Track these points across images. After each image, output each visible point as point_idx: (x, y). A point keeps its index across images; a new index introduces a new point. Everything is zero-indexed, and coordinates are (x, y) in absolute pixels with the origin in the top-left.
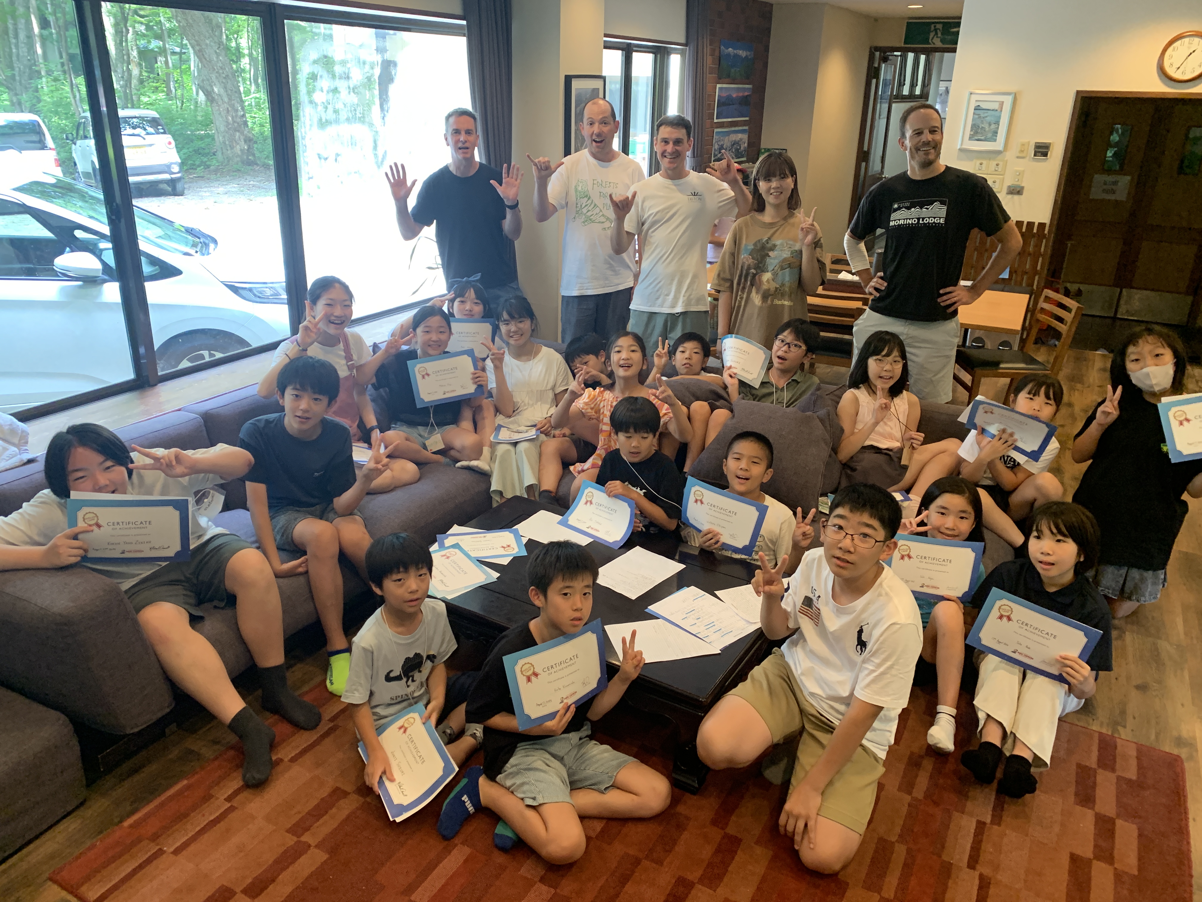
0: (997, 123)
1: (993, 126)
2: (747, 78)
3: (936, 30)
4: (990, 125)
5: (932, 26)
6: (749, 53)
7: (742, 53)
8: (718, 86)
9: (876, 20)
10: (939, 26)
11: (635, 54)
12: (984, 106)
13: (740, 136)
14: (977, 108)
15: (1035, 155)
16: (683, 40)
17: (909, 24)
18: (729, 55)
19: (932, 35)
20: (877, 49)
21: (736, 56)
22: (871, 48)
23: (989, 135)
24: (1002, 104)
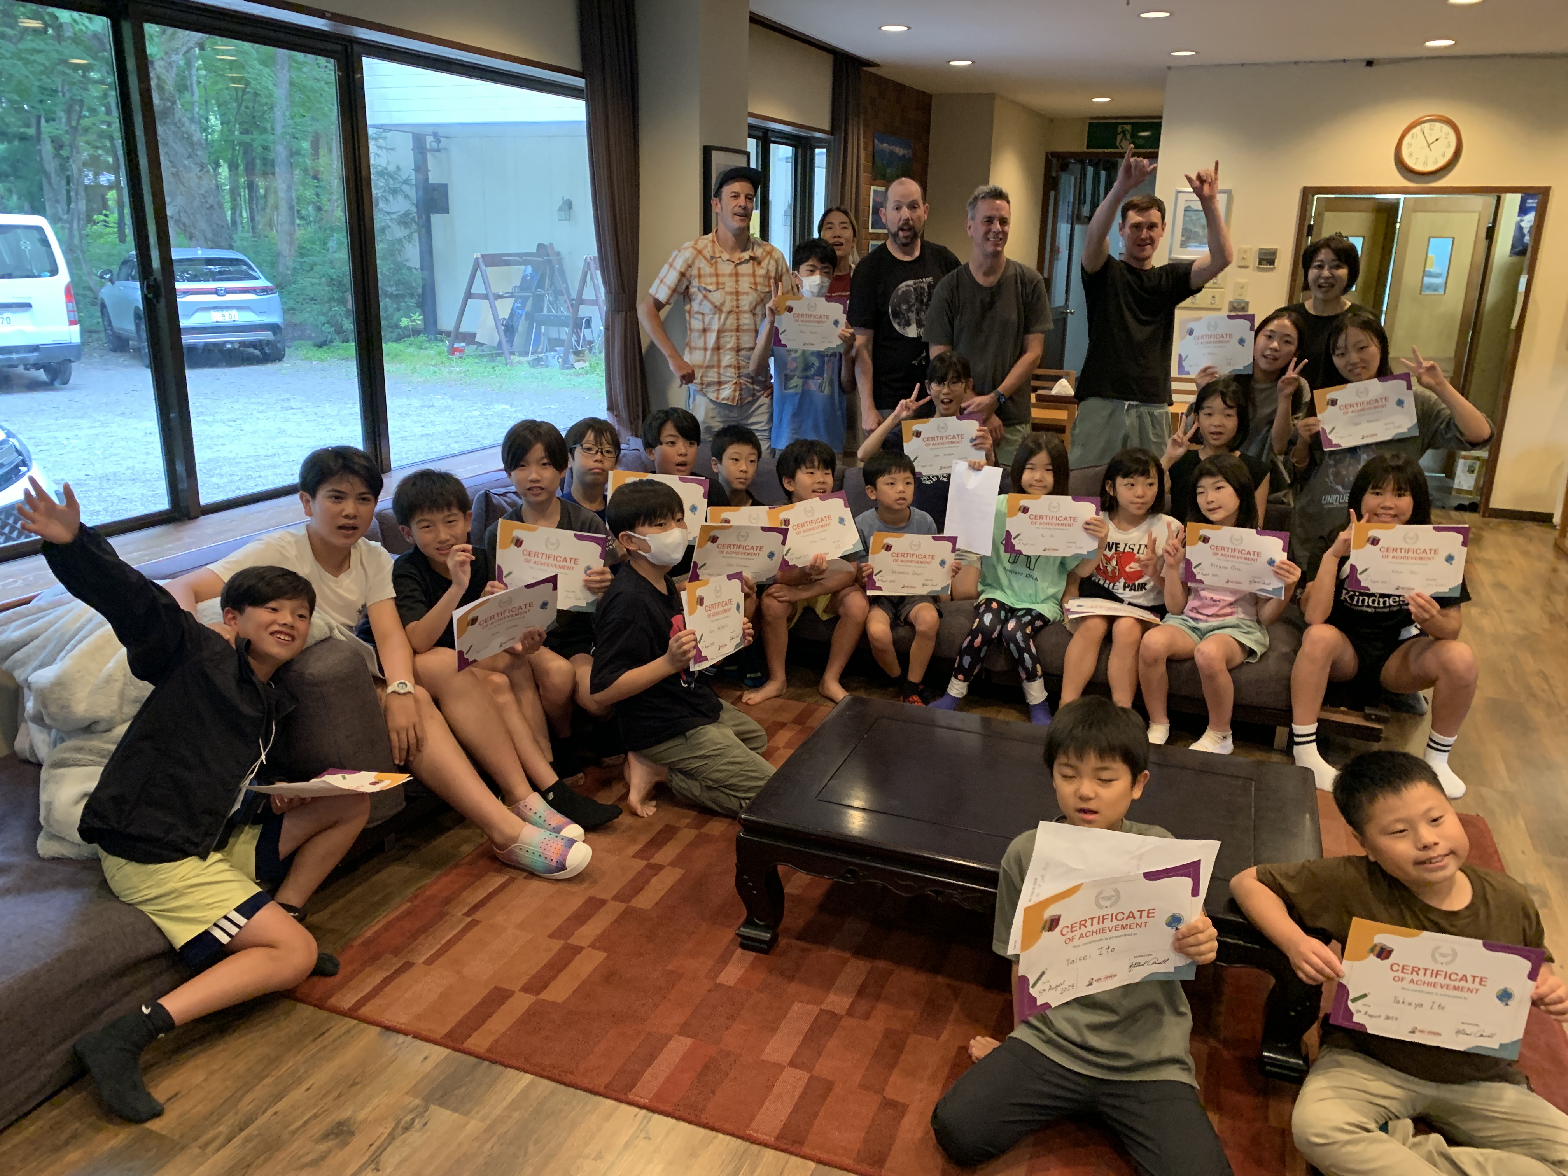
3: (1124, 132)
5: (1120, 130)
6: (906, 151)
7: (900, 151)
8: (873, 188)
9: (1051, 121)
10: (1128, 128)
11: (772, 145)
14: (1188, 209)
15: (1260, 264)
16: (827, 126)
17: (1091, 124)
18: (883, 151)
19: (1119, 137)
20: (1055, 155)
21: (892, 153)
22: (1047, 154)
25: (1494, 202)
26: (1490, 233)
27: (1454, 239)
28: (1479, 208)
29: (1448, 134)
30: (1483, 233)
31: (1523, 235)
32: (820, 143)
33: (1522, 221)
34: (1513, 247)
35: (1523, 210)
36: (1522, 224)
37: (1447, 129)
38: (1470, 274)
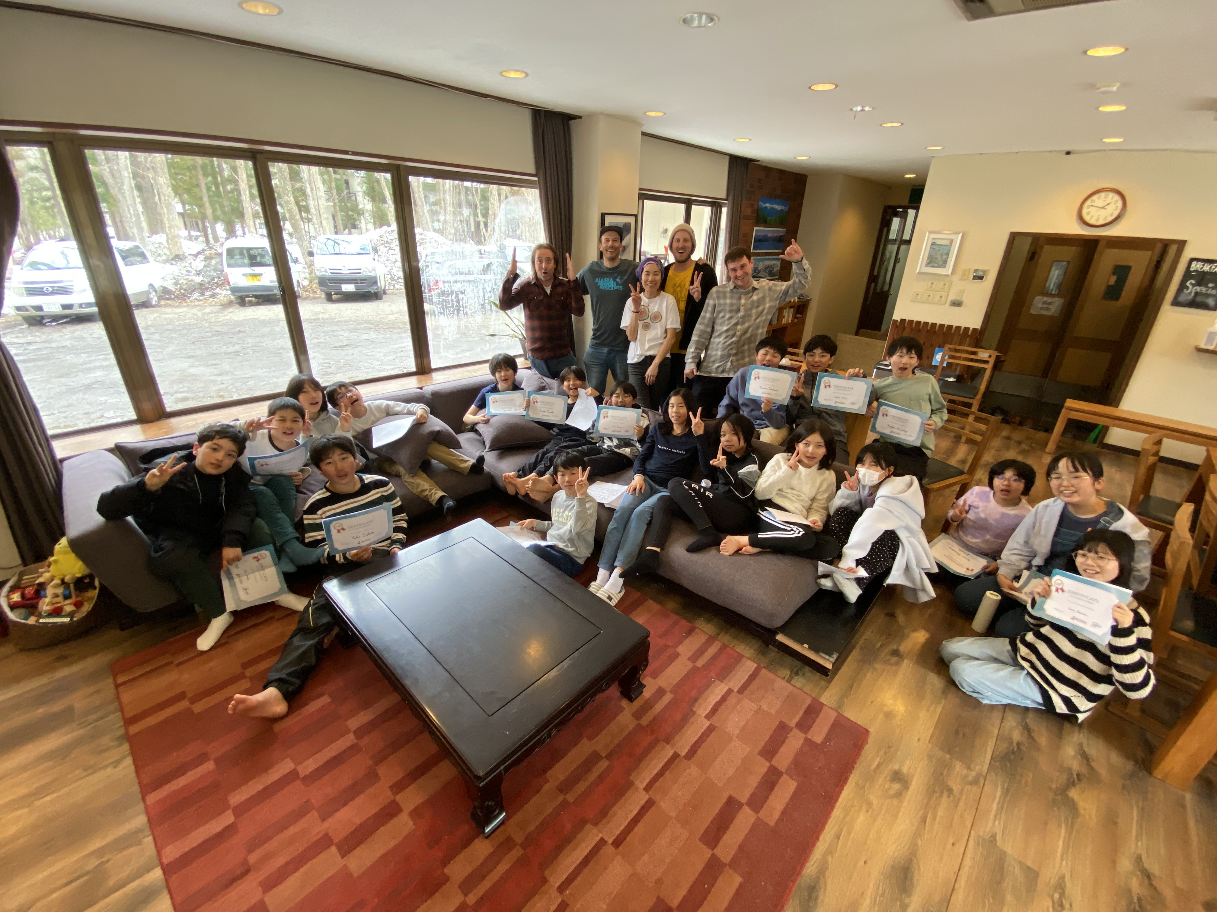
0: (948, 254)
1: (944, 257)
2: (781, 223)
4: (942, 256)
6: (783, 207)
7: (778, 207)
8: (756, 228)
9: (890, 187)
11: (693, 207)
12: (938, 242)
13: (774, 262)
14: (933, 244)
15: (974, 279)
16: (728, 198)
17: (912, 190)
18: (765, 208)
20: (890, 207)
21: (773, 209)
22: (885, 207)
23: (941, 263)
24: (952, 241)
29: (1117, 201)
37: (1117, 198)
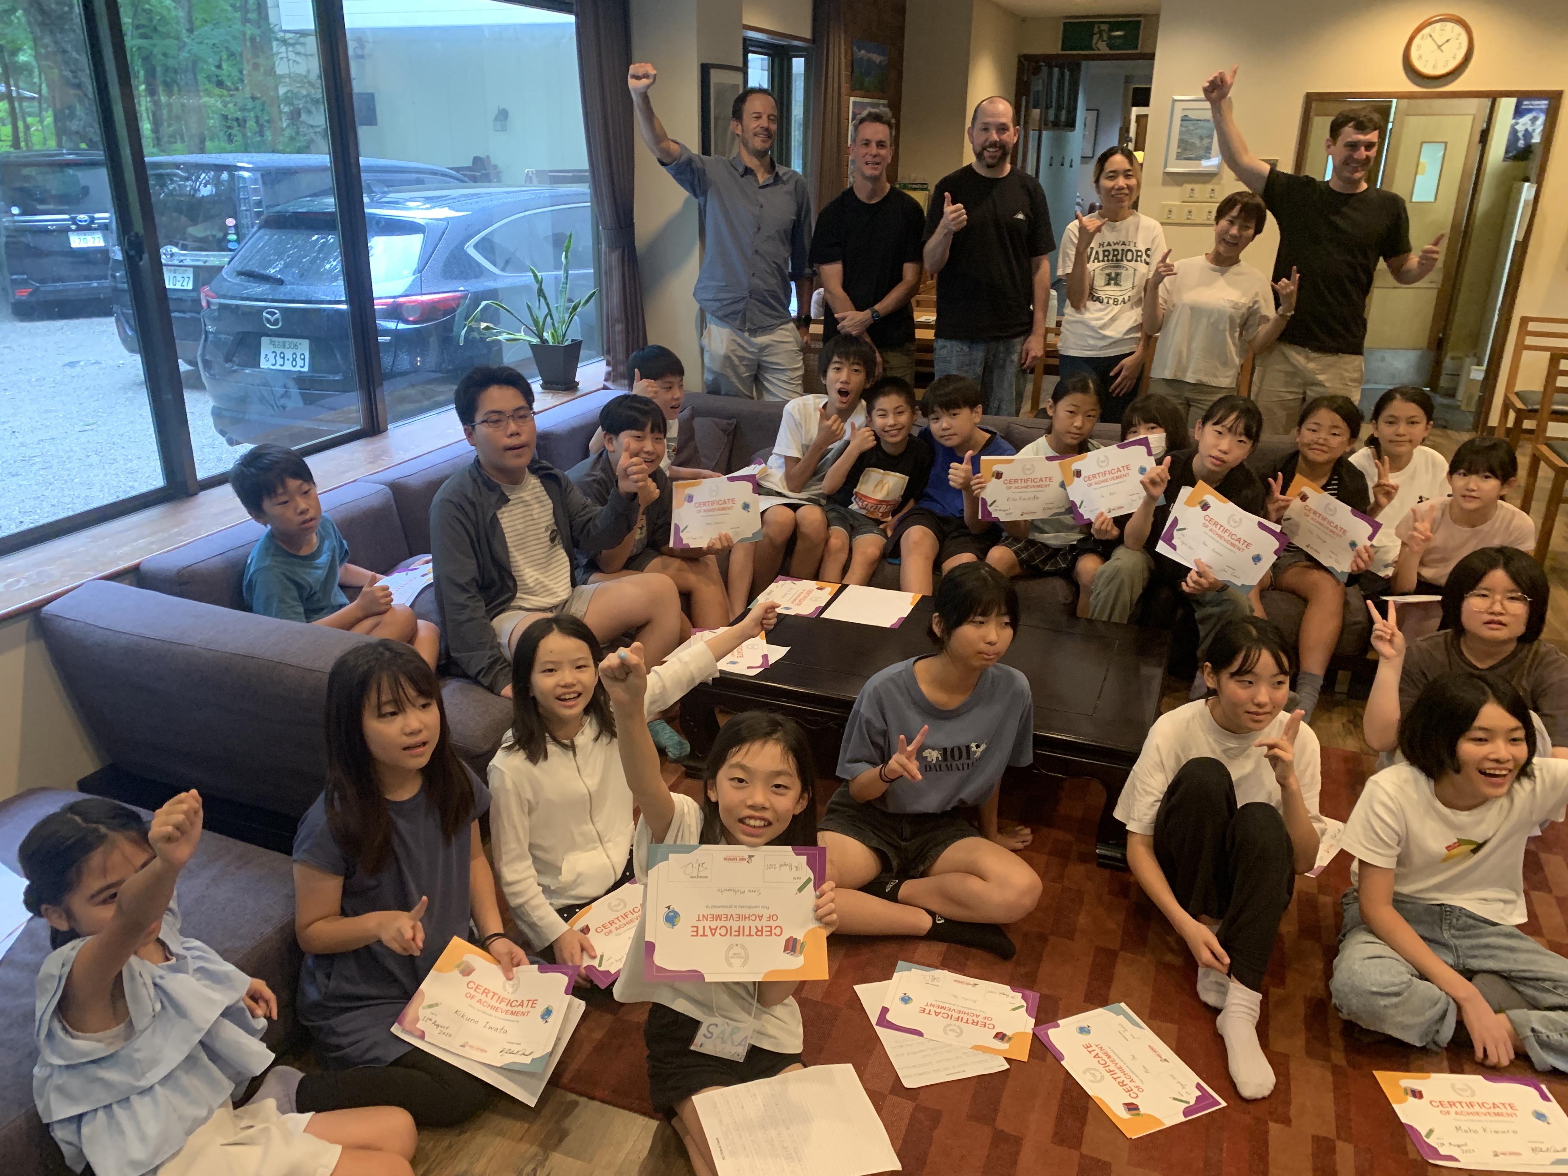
1: (1205, 141)
2: (882, 91)
3: (1100, 32)
4: (1201, 139)
5: (1096, 30)
7: (877, 58)
8: (852, 99)
9: (1024, 20)
10: (1104, 27)
12: (1192, 115)
14: (1185, 119)
16: (808, 35)
17: (1065, 24)
18: (861, 58)
19: (1096, 37)
20: (1026, 57)
21: (869, 61)
22: (1019, 57)
23: (1202, 152)
25: (1489, 104)
26: (1484, 136)
27: (1446, 143)
28: (1473, 111)
29: (1459, 35)
30: (1477, 137)
31: (1517, 139)
32: (798, 52)
33: (1517, 124)
34: (1507, 152)
35: (1519, 112)
36: (1517, 127)
37: (1458, 29)
38: (1461, 181)
